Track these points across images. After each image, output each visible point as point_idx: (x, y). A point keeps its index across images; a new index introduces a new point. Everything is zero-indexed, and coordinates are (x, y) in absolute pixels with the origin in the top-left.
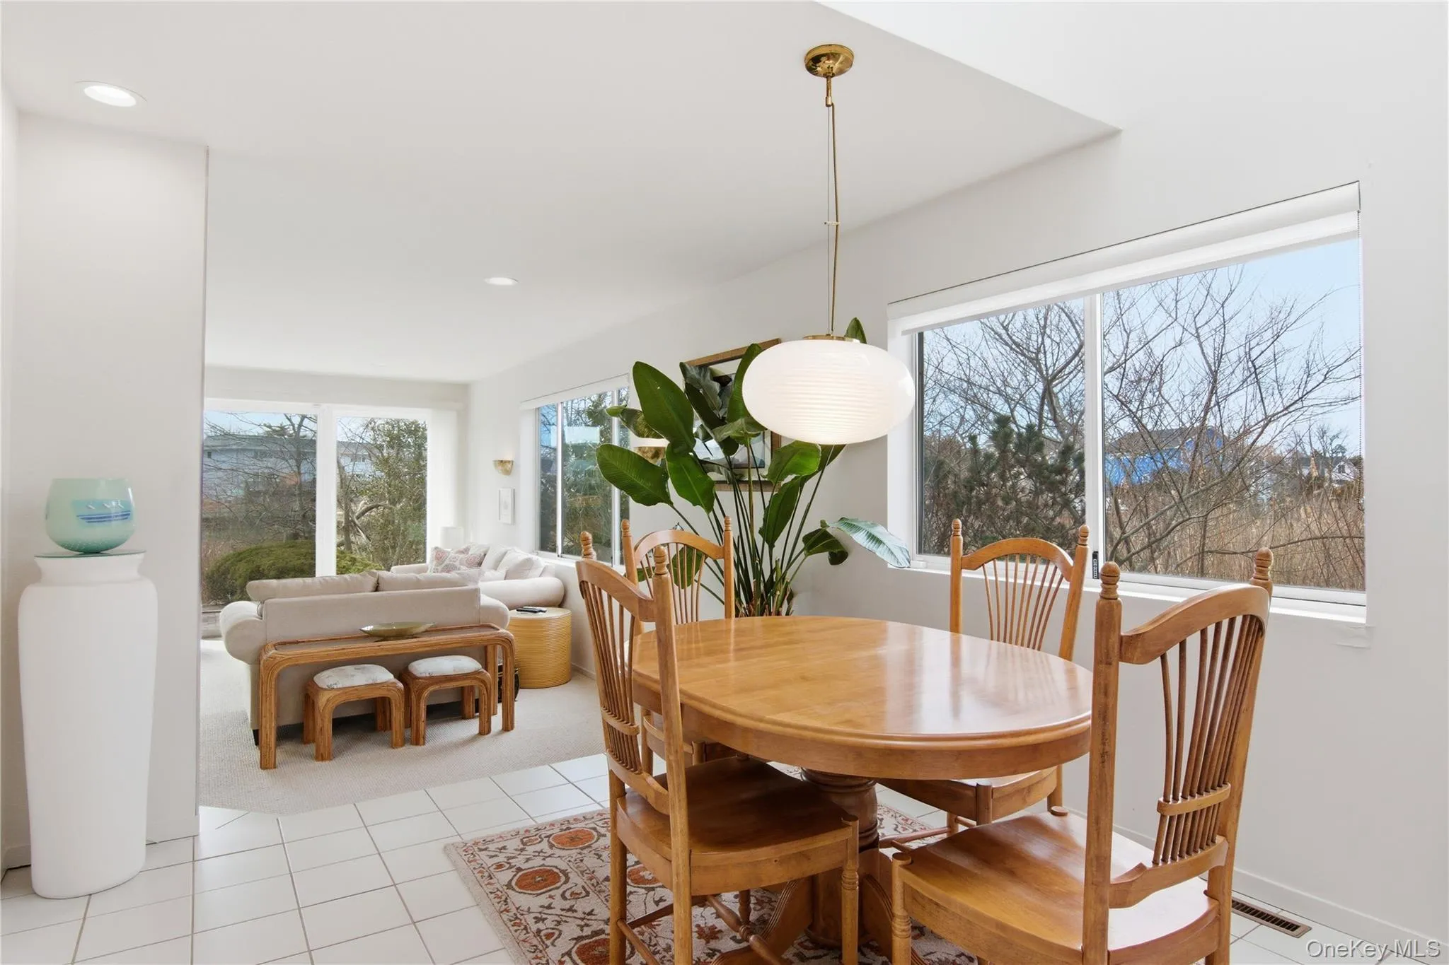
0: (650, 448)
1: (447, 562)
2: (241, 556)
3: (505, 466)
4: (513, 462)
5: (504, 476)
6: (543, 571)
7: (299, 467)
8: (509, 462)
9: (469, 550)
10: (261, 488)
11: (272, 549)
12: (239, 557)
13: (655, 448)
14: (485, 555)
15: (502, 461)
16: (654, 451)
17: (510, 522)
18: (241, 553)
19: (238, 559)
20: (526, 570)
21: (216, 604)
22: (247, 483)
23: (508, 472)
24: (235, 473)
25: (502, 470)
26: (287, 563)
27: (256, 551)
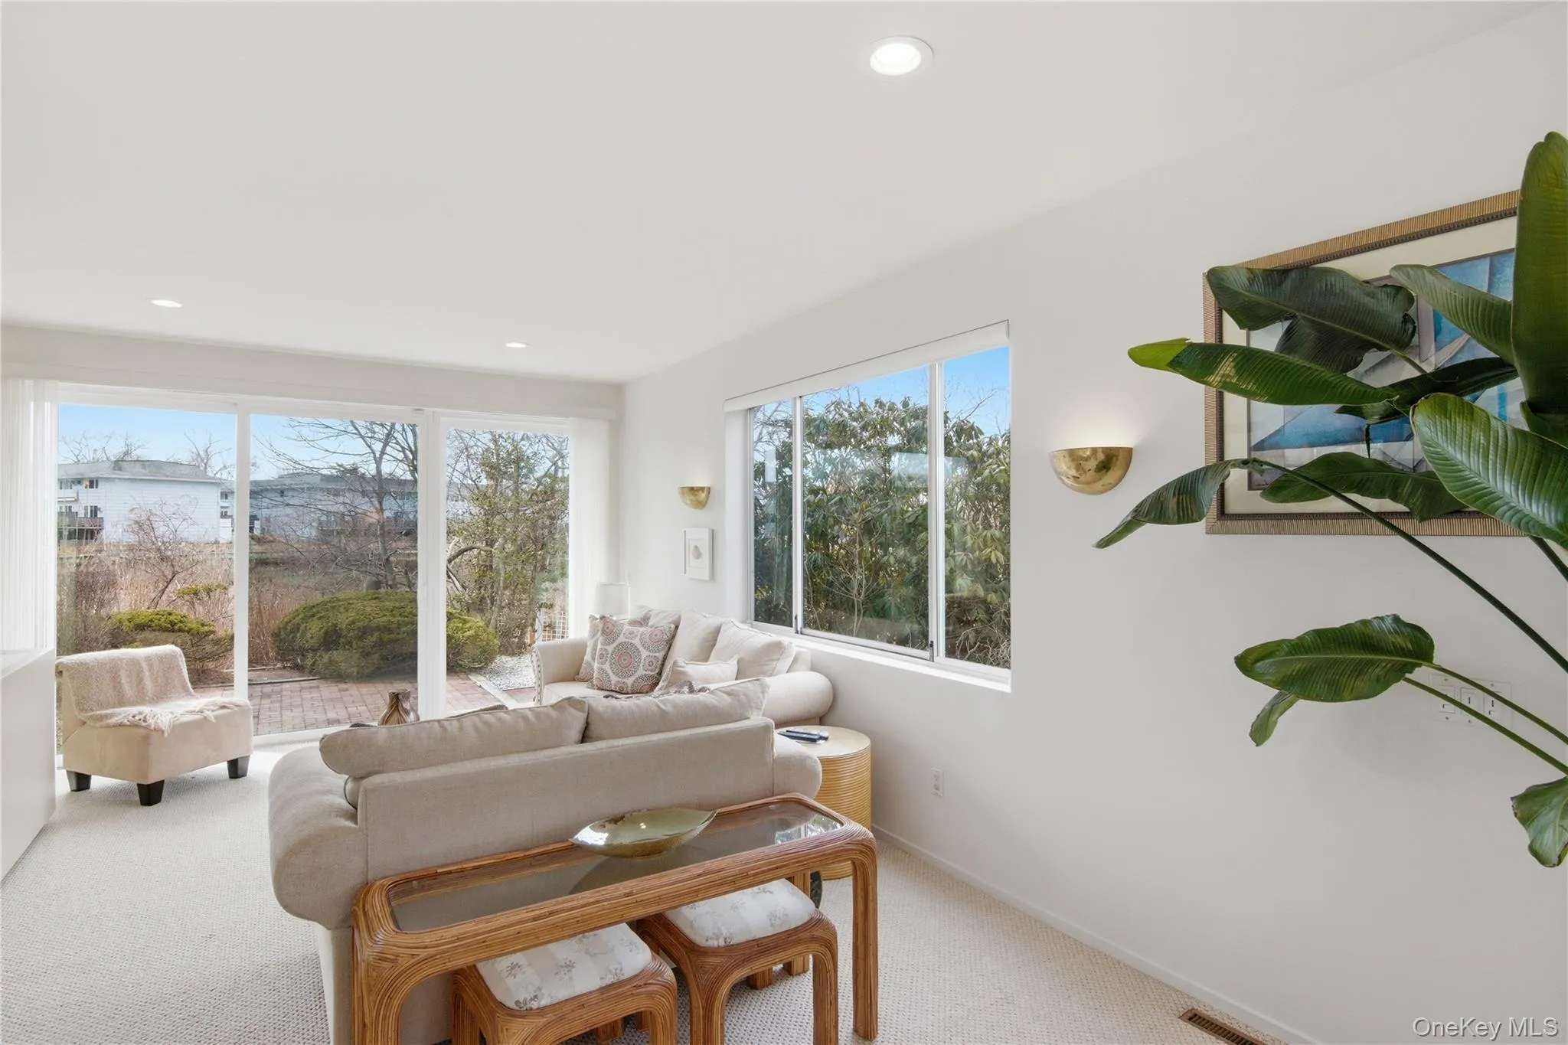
0: (1094, 450)
1: (621, 639)
2: (314, 610)
3: (698, 496)
4: (709, 489)
5: (698, 511)
6: (793, 661)
7: (381, 503)
8: (702, 489)
9: (649, 618)
10: (334, 527)
11: (351, 602)
12: (310, 612)
13: (1106, 450)
14: (677, 627)
15: (692, 489)
16: (1101, 456)
17: (706, 576)
18: (313, 606)
19: (309, 614)
20: (773, 660)
21: (284, 668)
22: (320, 523)
23: (701, 505)
24: (306, 510)
25: (692, 501)
26: (370, 621)
27: (332, 606)
